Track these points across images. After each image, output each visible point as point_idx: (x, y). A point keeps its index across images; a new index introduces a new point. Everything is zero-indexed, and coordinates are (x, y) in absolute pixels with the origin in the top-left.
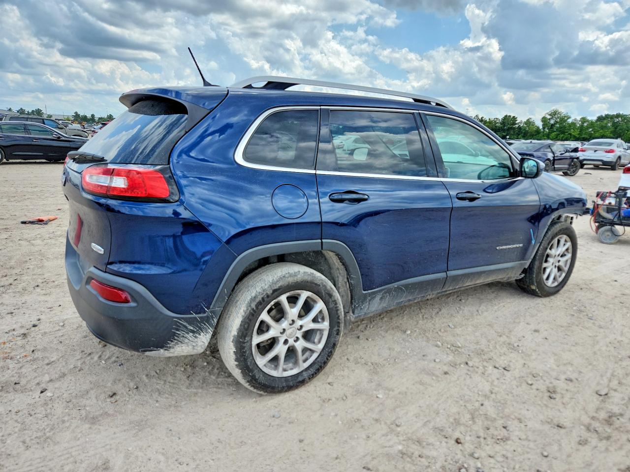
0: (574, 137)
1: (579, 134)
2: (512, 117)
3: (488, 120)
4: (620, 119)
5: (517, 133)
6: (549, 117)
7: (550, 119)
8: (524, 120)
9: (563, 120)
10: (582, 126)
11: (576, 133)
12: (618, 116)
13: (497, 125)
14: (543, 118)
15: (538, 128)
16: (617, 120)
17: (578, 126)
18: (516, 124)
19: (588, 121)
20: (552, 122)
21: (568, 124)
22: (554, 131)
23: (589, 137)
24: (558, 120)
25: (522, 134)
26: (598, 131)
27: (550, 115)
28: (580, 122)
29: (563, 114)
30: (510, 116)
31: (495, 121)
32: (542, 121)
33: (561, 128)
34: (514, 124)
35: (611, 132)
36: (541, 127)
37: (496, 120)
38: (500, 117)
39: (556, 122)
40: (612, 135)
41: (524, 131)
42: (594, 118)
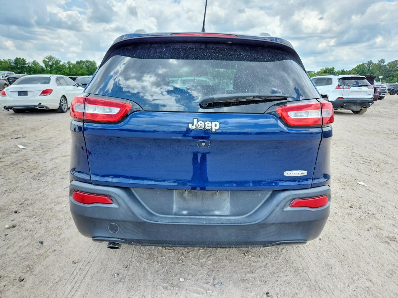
0: (67, 73)
1: (69, 72)
2: (21, 59)
3: (3, 61)
4: (89, 63)
5: (29, 71)
6: (47, 60)
7: (48, 62)
8: (31, 62)
9: (57, 63)
10: (69, 67)
11: (67, 71)
12: (87, 61)
13: (11, 64)
14: (43, 61)
15: (42, 67)
16: (87, 64)
17: (67, 67)
18: (26, 64)
19: (72, 64)
20: (50, 63)
21: (61, 65)
22: (54, 70)
23: (75, 74)
24: (54, 62)
25: (33, 71)
26: (79, 70)
27: (48, 59)
28: (68, 65)
29: (56, 59)
30: (20, 58)
31: (9, 62)
32: (44, 63)
33: (57, 68)
34: (24, 64)
35: (87, 71)
36: (44, 67)
37: (9, 60)
38: (13, 59)
39: (53, 64)
40: (87, 73)
41: (33, 69)
42: (74, 62)
